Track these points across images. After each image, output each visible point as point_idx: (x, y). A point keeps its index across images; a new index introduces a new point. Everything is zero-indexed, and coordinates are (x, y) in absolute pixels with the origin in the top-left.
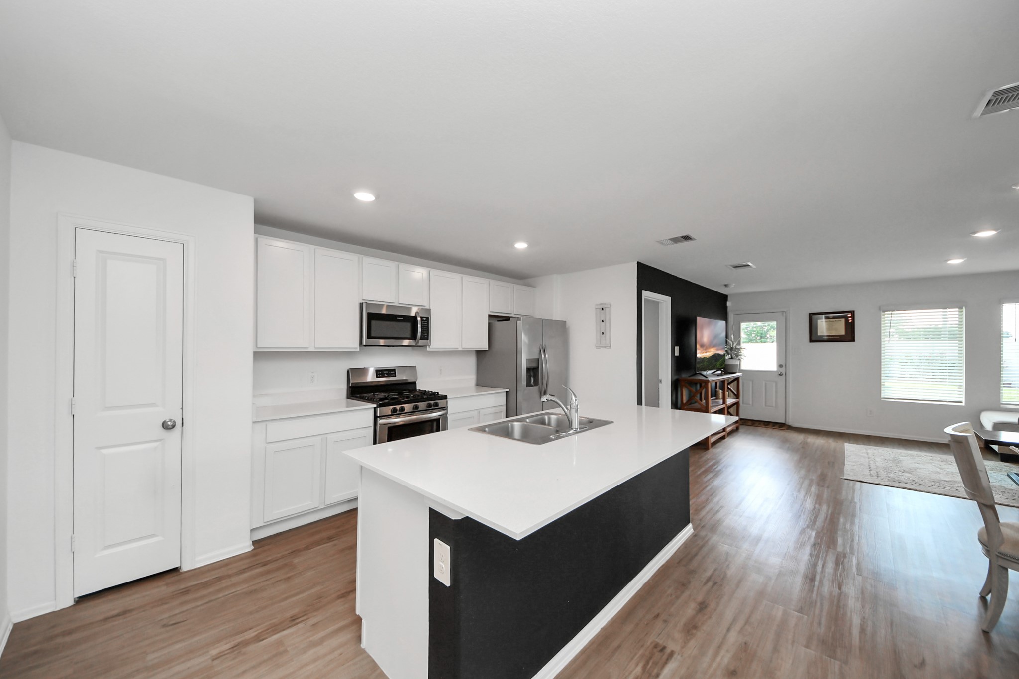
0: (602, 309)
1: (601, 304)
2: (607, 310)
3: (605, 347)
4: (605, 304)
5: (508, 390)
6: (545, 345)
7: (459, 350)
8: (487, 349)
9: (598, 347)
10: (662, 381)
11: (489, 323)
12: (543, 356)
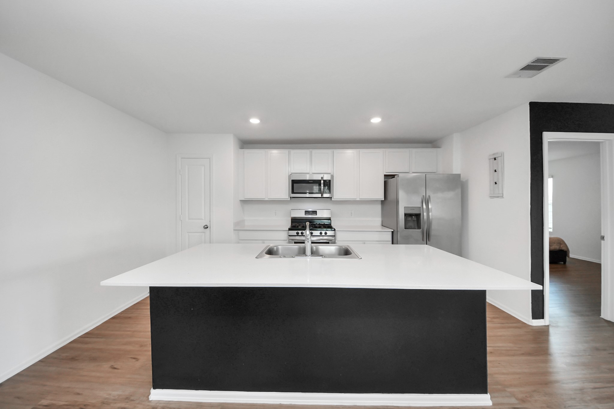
0: (495, 159)
1: (494, 154)
2: (499, 159)
3: (498, 197)
4: (497, 153)
5: (393, 230)
6: (429, 196)
7: (357, 200)
8: (384, 200)
9: (492, 197)
10: (605, 238)
11: (385, 181)
12: (424, 206)
